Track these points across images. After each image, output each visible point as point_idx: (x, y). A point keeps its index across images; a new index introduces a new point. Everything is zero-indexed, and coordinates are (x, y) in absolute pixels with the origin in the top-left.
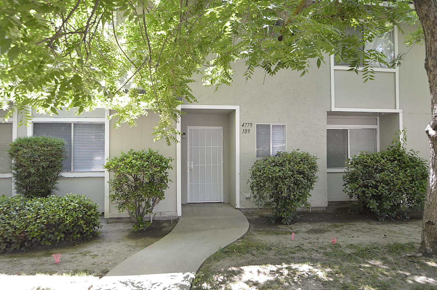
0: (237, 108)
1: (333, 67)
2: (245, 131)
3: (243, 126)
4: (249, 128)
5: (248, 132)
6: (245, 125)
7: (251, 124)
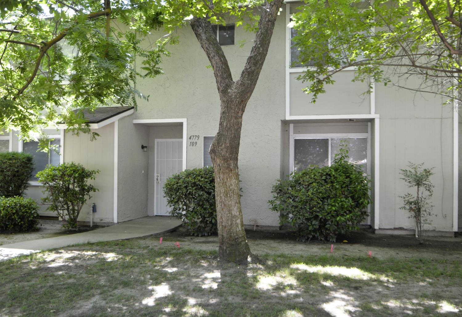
0: (184, 121)
1: (288, 70)
2: (193, 144)
3: (190, 138)
4: (196, 140)
5: (195, 144)
6: (192, 137)
7: (198, 137)
